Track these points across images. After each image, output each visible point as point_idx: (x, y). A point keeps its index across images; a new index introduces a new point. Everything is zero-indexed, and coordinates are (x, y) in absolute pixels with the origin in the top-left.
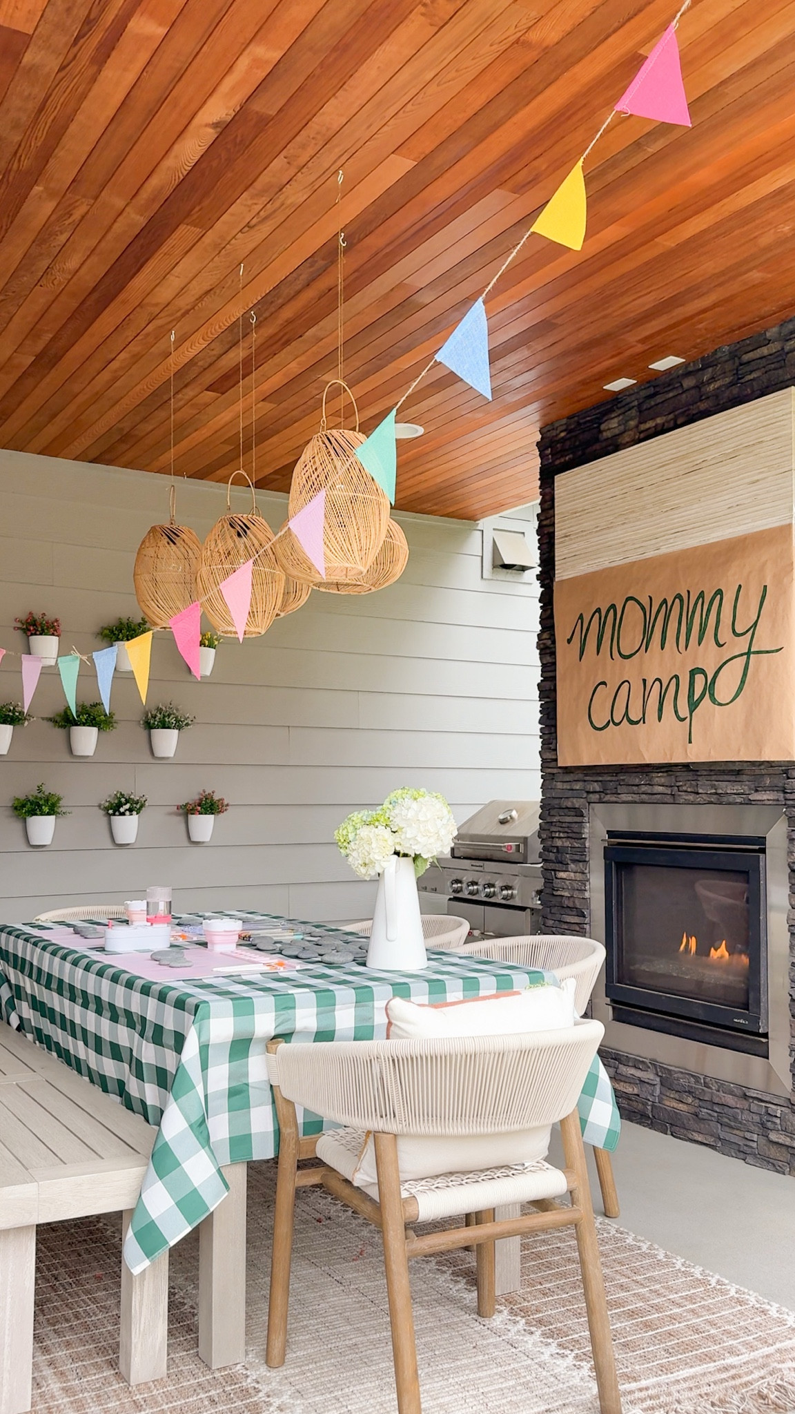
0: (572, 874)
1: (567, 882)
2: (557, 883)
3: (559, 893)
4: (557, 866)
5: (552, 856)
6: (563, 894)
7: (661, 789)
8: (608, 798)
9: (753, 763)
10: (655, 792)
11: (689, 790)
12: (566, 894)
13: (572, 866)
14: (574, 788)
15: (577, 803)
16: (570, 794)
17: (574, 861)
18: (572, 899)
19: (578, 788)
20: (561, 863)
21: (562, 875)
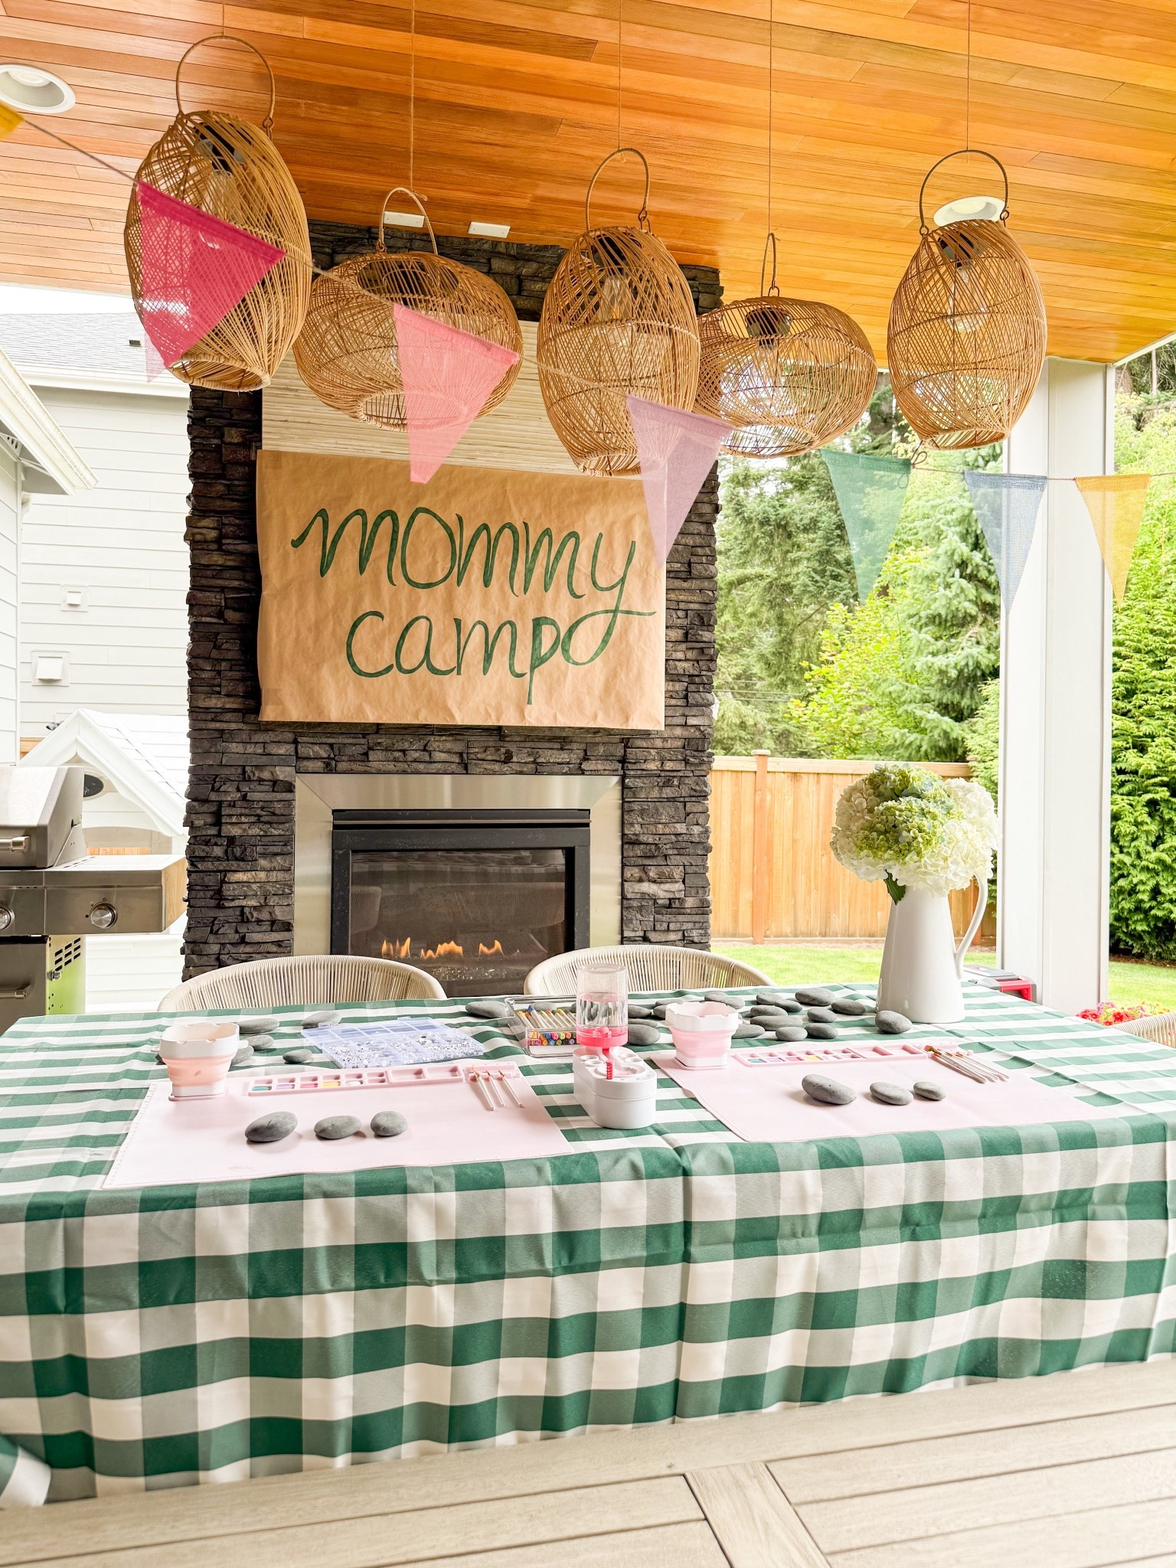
0: (262, 875)
1: (254, 887)
2: (228, 890)
3: (237, 903)
4: (234, 865)
5: (218, 851)
6: (244, 903)
7: (443, 756)
8: (342, 766)
9: (588, 730)
10: (438, 759)
11: (490, 758)
12: (253, 903)
13: (263, 862)
14: (274, 751)
15: (283, 773)
16: (264, 760)
17: (264, 855)
18: (267, 909)
19: (282, 751)
20: (243, 860)
21: (240, 876)
